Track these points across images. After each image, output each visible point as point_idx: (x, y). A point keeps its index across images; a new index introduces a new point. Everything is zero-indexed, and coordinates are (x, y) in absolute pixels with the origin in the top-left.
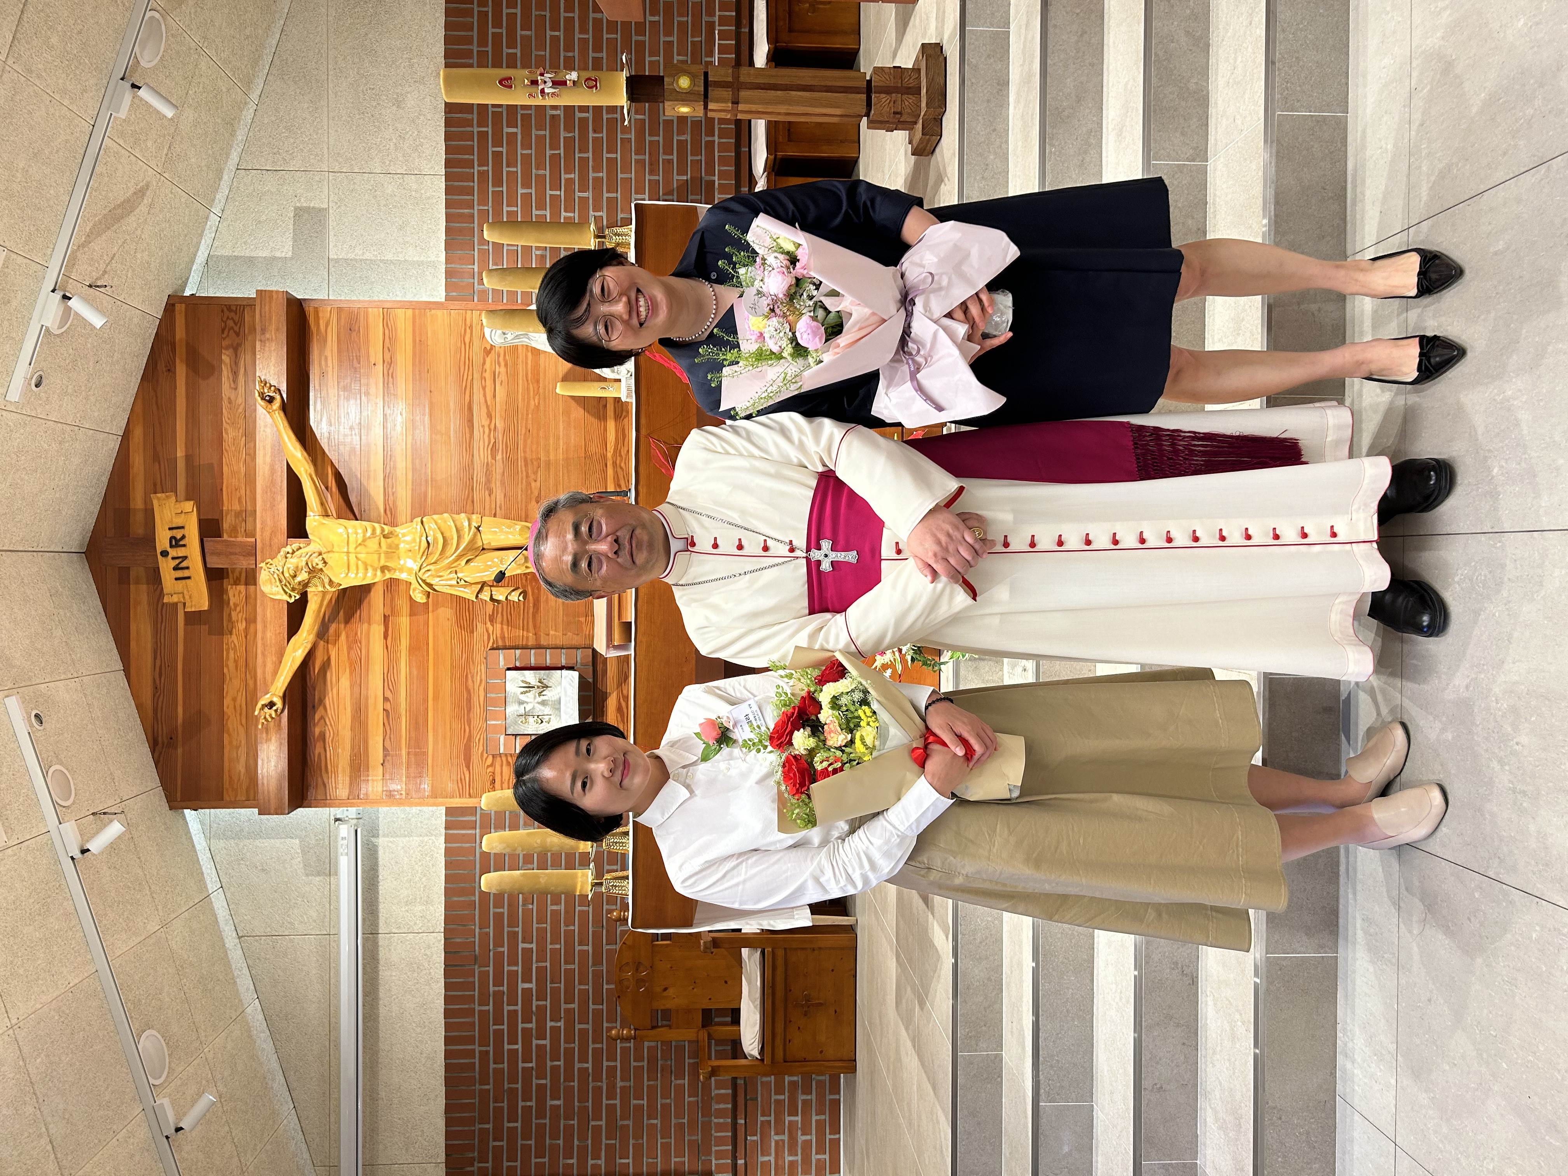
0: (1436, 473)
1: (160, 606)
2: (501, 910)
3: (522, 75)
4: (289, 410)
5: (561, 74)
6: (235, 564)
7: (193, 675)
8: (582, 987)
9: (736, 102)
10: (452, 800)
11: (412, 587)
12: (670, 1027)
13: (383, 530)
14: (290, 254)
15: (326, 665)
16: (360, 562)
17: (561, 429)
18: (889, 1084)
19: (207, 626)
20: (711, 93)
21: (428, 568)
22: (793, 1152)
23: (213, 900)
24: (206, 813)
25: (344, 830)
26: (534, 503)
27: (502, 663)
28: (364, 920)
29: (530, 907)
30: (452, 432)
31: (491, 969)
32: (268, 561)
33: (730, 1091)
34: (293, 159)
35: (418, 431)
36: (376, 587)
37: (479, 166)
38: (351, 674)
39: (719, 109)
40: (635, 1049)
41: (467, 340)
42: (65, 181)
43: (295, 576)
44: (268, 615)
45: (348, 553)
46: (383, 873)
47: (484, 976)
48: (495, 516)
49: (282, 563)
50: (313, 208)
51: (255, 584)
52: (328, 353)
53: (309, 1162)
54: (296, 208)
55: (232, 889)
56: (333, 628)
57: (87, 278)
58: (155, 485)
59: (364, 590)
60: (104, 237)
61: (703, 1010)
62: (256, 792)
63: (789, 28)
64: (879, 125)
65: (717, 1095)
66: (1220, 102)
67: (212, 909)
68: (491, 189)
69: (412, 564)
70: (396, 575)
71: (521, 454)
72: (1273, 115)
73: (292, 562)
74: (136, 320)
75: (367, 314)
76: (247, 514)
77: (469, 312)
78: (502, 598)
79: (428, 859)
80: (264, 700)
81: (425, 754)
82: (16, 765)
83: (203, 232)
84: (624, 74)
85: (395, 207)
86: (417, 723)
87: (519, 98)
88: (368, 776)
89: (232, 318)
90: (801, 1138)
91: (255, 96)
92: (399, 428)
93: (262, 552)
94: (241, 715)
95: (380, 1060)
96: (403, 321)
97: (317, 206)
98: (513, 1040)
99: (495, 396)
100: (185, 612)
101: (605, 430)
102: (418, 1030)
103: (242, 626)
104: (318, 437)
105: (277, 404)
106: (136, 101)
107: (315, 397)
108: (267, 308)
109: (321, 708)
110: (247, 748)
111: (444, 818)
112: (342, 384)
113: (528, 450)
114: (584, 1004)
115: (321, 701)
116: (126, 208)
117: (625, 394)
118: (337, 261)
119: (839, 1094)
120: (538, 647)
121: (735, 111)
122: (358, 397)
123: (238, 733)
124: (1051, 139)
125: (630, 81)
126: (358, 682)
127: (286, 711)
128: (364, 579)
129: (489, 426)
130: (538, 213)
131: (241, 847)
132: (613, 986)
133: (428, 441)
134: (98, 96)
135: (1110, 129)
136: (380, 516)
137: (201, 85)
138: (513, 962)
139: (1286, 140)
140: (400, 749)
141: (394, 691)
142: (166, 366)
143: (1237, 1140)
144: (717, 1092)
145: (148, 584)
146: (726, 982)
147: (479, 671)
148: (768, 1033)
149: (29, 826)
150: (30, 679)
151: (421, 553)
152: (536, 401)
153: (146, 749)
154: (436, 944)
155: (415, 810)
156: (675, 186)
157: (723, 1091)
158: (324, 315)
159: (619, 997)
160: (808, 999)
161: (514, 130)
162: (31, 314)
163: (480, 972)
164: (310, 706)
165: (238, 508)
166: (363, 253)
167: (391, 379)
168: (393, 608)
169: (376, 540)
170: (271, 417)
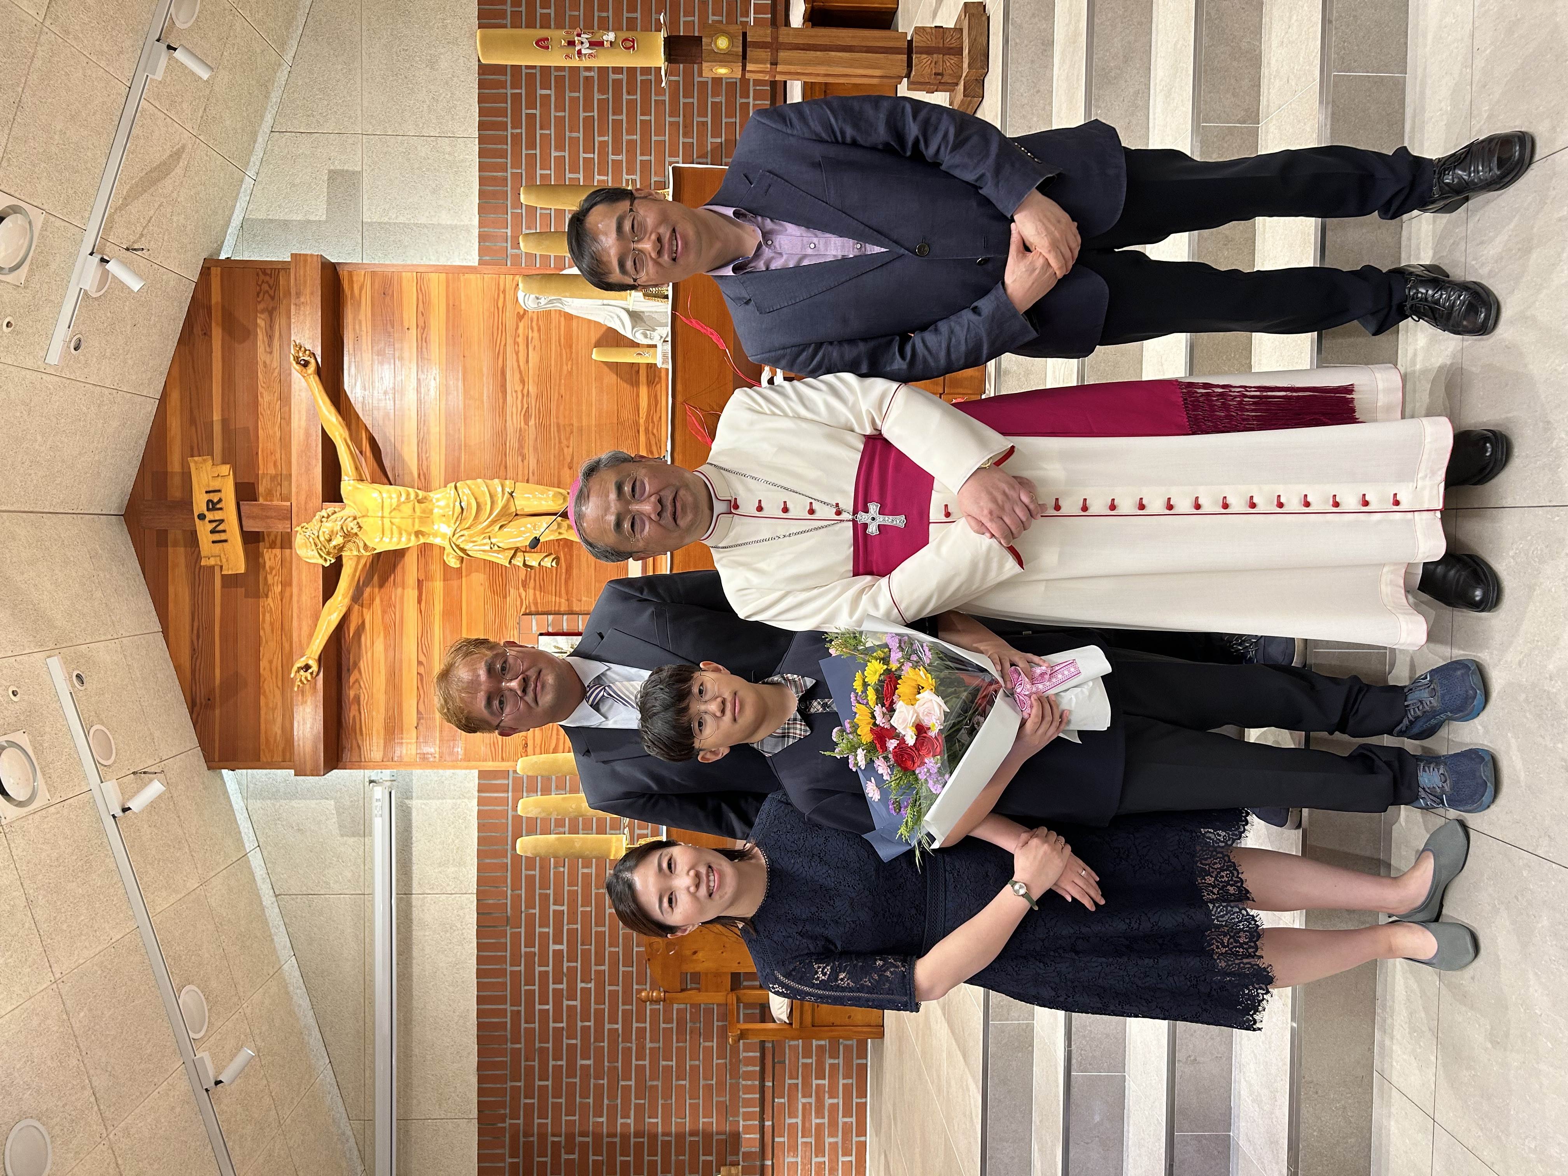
0: (1491, 444)
1: (197, 570)
2: (533, 873)
3: (558, 35)
4: (323, 375)
5: (598, 35)
6: (271, 527)
7: (230, 638)
8: (613, 949)
9: (774, 63)
10: (485, 763)
11: (446, 552)
12: (699, 990)
13: (417, 495)
14: (324, 218)
15: (361, 628)
16: (394, 527)
17: (594, 395)
18: (918, 1050)
19: (243, 589)
20: (748, 53)
21: (462, 533)
22: (820, 1114)
23: (251, 859)
24: (243, 774)
25: (379, 792)
26: (566, 469)
27: (534, 628)
28: (397, 880)
29: (562, 869)
30: (485, 398)
31: (523, 930)
32: (303, 525)
33: (758, 1054)
34: (327, 121)
35: (451, 396)
36: (410, 551)
37: (512, 128)
38: (385, 637)
39: (758, 70)
40: (665, 1011)
41: (500, 305)
42: (102, 143)
43: (330, 540)
44: (304, 578)
45: (383, 517)
46: (416, 835)
47: (516, 937)
48: (528, 481)
49: (317, 527)
50: (347, 171)
51: (291, 548)
52: (362, 316)
53: (345, 1115)
54: (330, 171)
55: (269, 848)
56: (368, 590)
57: (124, 241)
58: (192, 449)
59: (398, 555)
60: (141, 201)
61: (732, 973)
62: (292, 753)
64: (918, 86)
65: (744, 1057)
66: (1273, 62)
67: (250, 868)
68: (524, 152)
69: (447, 531)
70: (431, 540)
71: (554, 419)
72: (1329, 76)
73: (328, 526)
74: (172, 283)
75: (400, 278)
76: (282, 478)
77: (502, 277)
78: (535, 564)
79: (460, 821)
80: (301, 663)
82: (58, 725)
83: (238, 195)
84: (662, 34)
85: (428, 170)
87: (555, 59)
88: (402, 738)
89: (267, 282)
90: (828, 1101)
91: (289, 57)
92: (432, 393)
93: (298, 516)
94: (276, 677)
95: (414, 1018)
96: (436, 286)
97: (351, 169)
98: (544, 1001)
99: (527, 362)
100: (222, 576)
101: (638, 395)
102: (451, 989)
103: (278, 589)
104: (352, 401)
105: (312, 368)
106: (170, 62)
107: (350, 362)
108: (302, 273)
109: (356, 672)
110: (284, 710)
111: (477, 781)
112: (376, 348)
113: (560, 416)
114: (614, 965)
115: (356, 664)
116: (162, 171)
117: (661, 360)
118: (371, 224)
119: (866, 1058)
120: (571, 613)
121: (774, 73)
122: (392, 361)
123: (274, 696)
124: (1097, 100)
125: (668, 41)
126: (392, 646)
127: (321, 674)
128: (398, 543)
129: (522, 391)
130: (572, 176)
131: (277, 807)
132: (642, 949)
133: (461, 406)
134: (135, 57)
135: (1158, 90)
136: (413, 481)
137: (236, 47)
138: (544, 923)
139: (1342, 101)
141: (428, 653)
142: (202, 330)
143: (1272, 1113)
144: (745, 1054)
145: (185, 547)
149: (71, 784)
150: (71, 640)
151: (455, 518)
152: (569, 366)
153: (185, 711)
154: (469, 905)
155: (449, 772)
156: (709, 148)
157: (751, 1054)
158: (358, 279)
159: (649, 960)
161: (548, 92)
162: (69, 277)
163: (511, 934)
164: (344, 669)
165: (274, 472)
166: (397, 217)
167: (424, 344)
168: (426, 573)
169: (410, 505)
170: (306, 381)
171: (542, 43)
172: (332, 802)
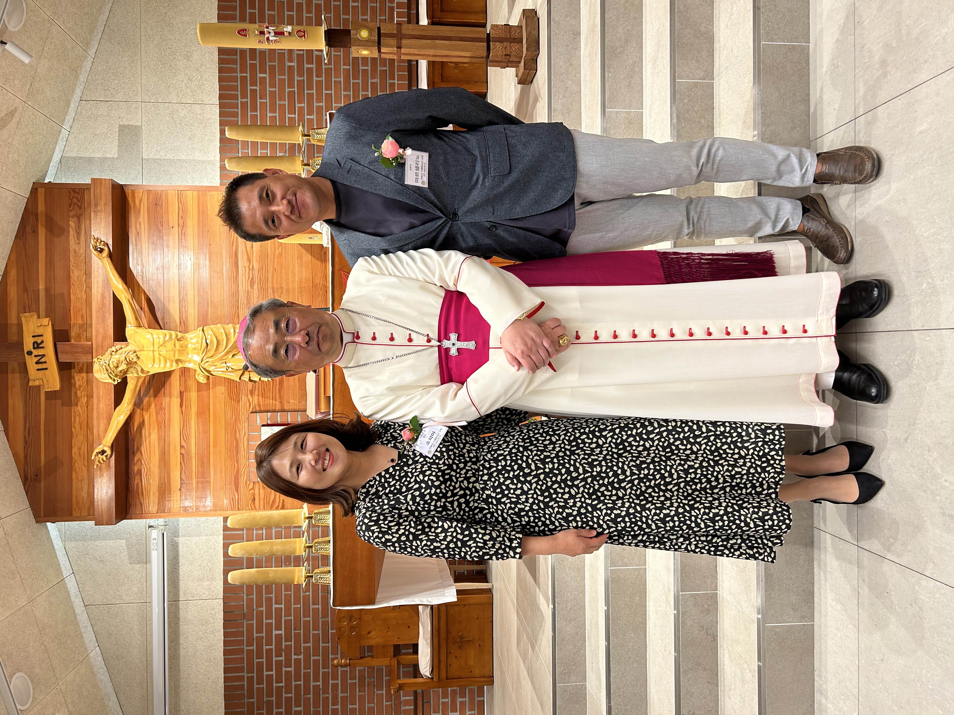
0: (878, 289)
1: (28, 387)
3: (254, 28)
4: (114, 257)
6: (78, 359)
7: (51, 433)
8: (315, 632)
9: (399, 47)
10: (226, 512)
11: (197, 373)
12: (372, 657)
13: (177, 335)
14: (116, 156)
15: (142, 424)
16: (161, 357)
17: (296, 268)
18: (514, 696)
19: (60, 401)
20: (382, 40)
21: (207, 360)
23: (67, 582)
24: (62, 525)
25: (155, 534)
27: (258, 422)
28: (169, 592)
30: (224, 271)
31: (254, 622)
32: (99, 357)
33: (412, 698)
34: (118, 93)
35: (201, 271)
36: (174, 372)
37: (241, 98)
38: (158, 430)
39: (388, 52)
40: (350, 672)
43: (118, 367)
44: (101, 393)
45: (153, 351)
46: (182, 561)
47: (250, 626)
49: (108, 358)
50: (132, 125)
51: (92, 372)
52: (141, 220)
55: (81, 574)
56: (146, 400)
58: (25, 308)
59: (167, 375)
61: (394, 646)
62: (93, 510)
63: (441, 9)
64: (495, 64)
65: (404, 700)
66: (722, 39)
67: (66, 588)
68: (249, 114)
69: (198, 359)
70: (187, 365)
71: (270, 284)
72: (759, 44)
73: (116, 357)
74: (10, 199)
75: (167, 194)
76: (86, 326)
78: (256, 379)
79: (212, 551)
80: (98, 449)
81: (209, 482)
83: (57, 141)
84: (323, 28)
85: (186, 125)
86: (203, 462)
87: (252, 43)
88: (170, 497)
89: (76, 197)
91: (92, 52)
92: (189, 269)
93: (97, 351)
94: (84, 459)
95: (181, 685)
96: (191, 198)
97: (134, 124)
98: (269, 669)
100: (45, 392)
101: (326, 268)
102: (206, 664)
103: (84, 400)
104: (135, 276)
105: (106, 253)
107: (133, 250)
108: (99, 191)
109: (139, 453)
110: (88, 481)
111: (222, 524)
112: (151, 240)
113: (275, 282)
114: (316, 643)
115: (139, 449)
117: (325, 242)
118: (148, 160)
119: (484, 697)
120: (283, 411)
121: (399, 54)
122: (162, 248)
123: (82, 472)
124: (609, 68)
125: (327, 33)
126: (163, 435)
127: (114, 456)
128: (164, 368)
129: (249, 266)
131: (86, 546)
132: (334, 631)
133: (208, 277)
135: (648, 61)
136: (176, 326)
137: (53, 45)
138: (269, 617)
139: (768, 61)
140: (192, 480)
141: (187, 441)
142: (32, 229)
144: (404, 698)
145: (19, 373)
146: (409, 627)
147: (244, 427)
148: (436, 661)
151: (202, 351)
152: (280, 250)
153: (20, 484)
154: (218, 607)
155: (203, 519)
157: (408, 698)
158: (138, 195)
159: (339, 638)
160: (461, 637)
163: (247, 624)
164: (131, 452)
165: (81, 322)
166: (165, 155)
167: (183, 237)
168: (186, 387)
169: (172, 342)
170: (102, 262)
171: (242, 33)
172: (124, 541)
